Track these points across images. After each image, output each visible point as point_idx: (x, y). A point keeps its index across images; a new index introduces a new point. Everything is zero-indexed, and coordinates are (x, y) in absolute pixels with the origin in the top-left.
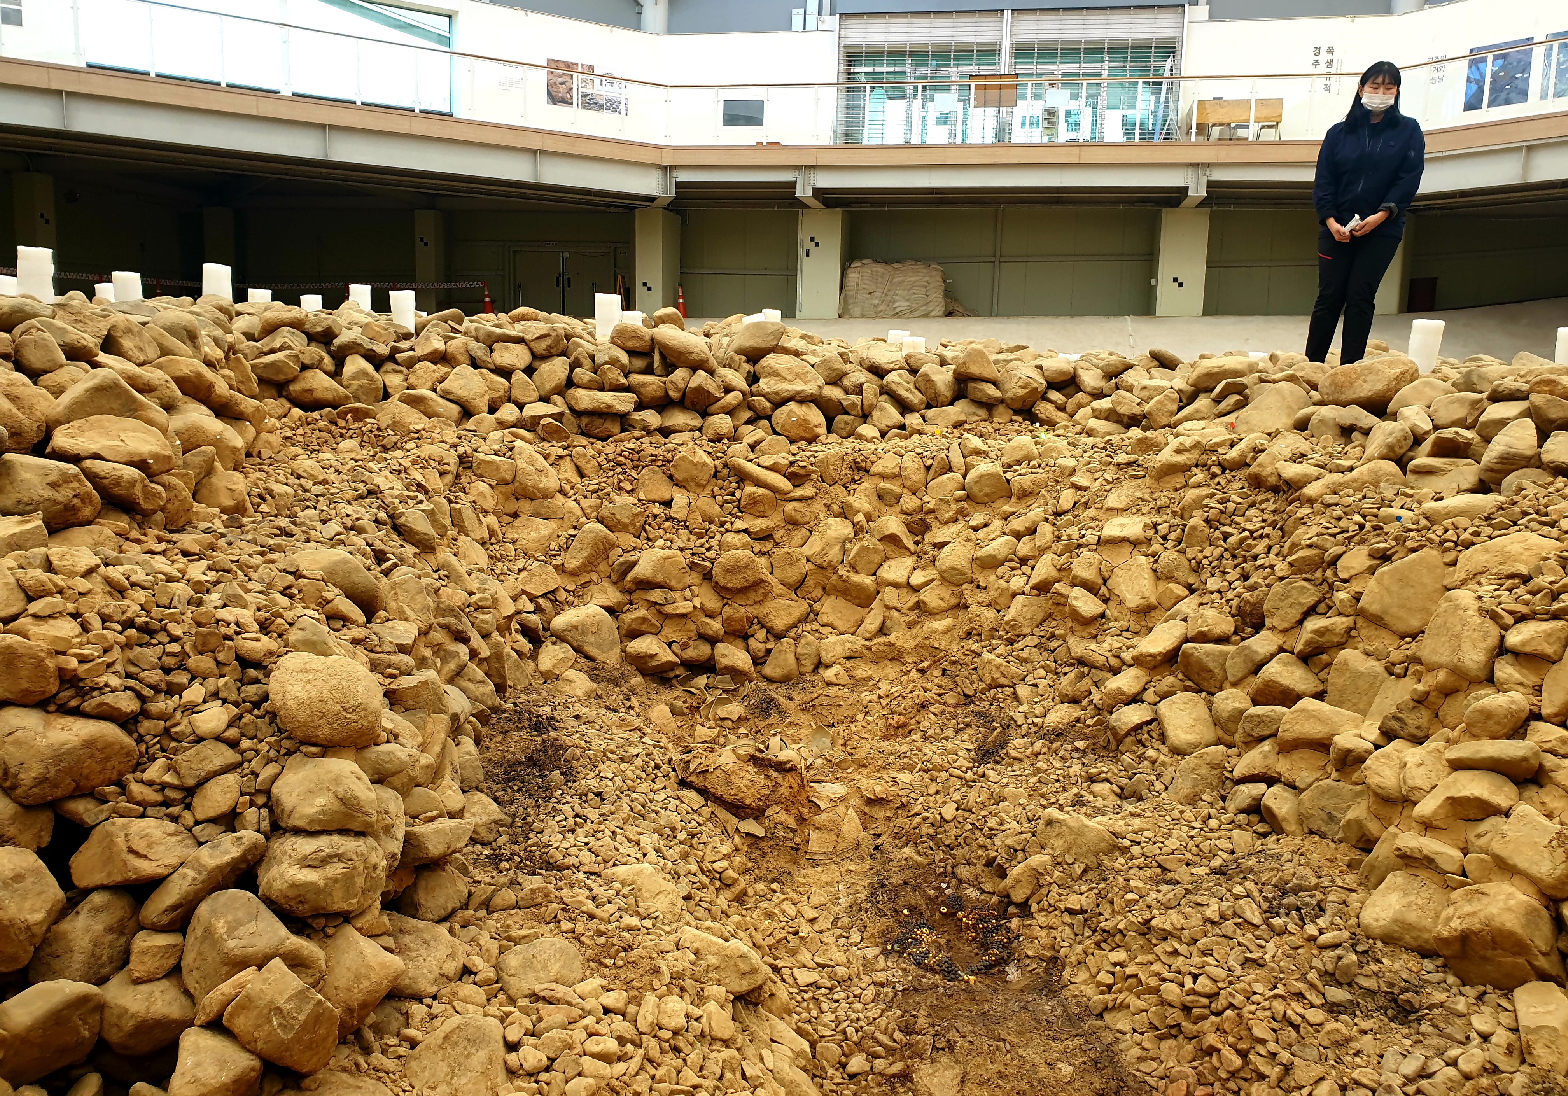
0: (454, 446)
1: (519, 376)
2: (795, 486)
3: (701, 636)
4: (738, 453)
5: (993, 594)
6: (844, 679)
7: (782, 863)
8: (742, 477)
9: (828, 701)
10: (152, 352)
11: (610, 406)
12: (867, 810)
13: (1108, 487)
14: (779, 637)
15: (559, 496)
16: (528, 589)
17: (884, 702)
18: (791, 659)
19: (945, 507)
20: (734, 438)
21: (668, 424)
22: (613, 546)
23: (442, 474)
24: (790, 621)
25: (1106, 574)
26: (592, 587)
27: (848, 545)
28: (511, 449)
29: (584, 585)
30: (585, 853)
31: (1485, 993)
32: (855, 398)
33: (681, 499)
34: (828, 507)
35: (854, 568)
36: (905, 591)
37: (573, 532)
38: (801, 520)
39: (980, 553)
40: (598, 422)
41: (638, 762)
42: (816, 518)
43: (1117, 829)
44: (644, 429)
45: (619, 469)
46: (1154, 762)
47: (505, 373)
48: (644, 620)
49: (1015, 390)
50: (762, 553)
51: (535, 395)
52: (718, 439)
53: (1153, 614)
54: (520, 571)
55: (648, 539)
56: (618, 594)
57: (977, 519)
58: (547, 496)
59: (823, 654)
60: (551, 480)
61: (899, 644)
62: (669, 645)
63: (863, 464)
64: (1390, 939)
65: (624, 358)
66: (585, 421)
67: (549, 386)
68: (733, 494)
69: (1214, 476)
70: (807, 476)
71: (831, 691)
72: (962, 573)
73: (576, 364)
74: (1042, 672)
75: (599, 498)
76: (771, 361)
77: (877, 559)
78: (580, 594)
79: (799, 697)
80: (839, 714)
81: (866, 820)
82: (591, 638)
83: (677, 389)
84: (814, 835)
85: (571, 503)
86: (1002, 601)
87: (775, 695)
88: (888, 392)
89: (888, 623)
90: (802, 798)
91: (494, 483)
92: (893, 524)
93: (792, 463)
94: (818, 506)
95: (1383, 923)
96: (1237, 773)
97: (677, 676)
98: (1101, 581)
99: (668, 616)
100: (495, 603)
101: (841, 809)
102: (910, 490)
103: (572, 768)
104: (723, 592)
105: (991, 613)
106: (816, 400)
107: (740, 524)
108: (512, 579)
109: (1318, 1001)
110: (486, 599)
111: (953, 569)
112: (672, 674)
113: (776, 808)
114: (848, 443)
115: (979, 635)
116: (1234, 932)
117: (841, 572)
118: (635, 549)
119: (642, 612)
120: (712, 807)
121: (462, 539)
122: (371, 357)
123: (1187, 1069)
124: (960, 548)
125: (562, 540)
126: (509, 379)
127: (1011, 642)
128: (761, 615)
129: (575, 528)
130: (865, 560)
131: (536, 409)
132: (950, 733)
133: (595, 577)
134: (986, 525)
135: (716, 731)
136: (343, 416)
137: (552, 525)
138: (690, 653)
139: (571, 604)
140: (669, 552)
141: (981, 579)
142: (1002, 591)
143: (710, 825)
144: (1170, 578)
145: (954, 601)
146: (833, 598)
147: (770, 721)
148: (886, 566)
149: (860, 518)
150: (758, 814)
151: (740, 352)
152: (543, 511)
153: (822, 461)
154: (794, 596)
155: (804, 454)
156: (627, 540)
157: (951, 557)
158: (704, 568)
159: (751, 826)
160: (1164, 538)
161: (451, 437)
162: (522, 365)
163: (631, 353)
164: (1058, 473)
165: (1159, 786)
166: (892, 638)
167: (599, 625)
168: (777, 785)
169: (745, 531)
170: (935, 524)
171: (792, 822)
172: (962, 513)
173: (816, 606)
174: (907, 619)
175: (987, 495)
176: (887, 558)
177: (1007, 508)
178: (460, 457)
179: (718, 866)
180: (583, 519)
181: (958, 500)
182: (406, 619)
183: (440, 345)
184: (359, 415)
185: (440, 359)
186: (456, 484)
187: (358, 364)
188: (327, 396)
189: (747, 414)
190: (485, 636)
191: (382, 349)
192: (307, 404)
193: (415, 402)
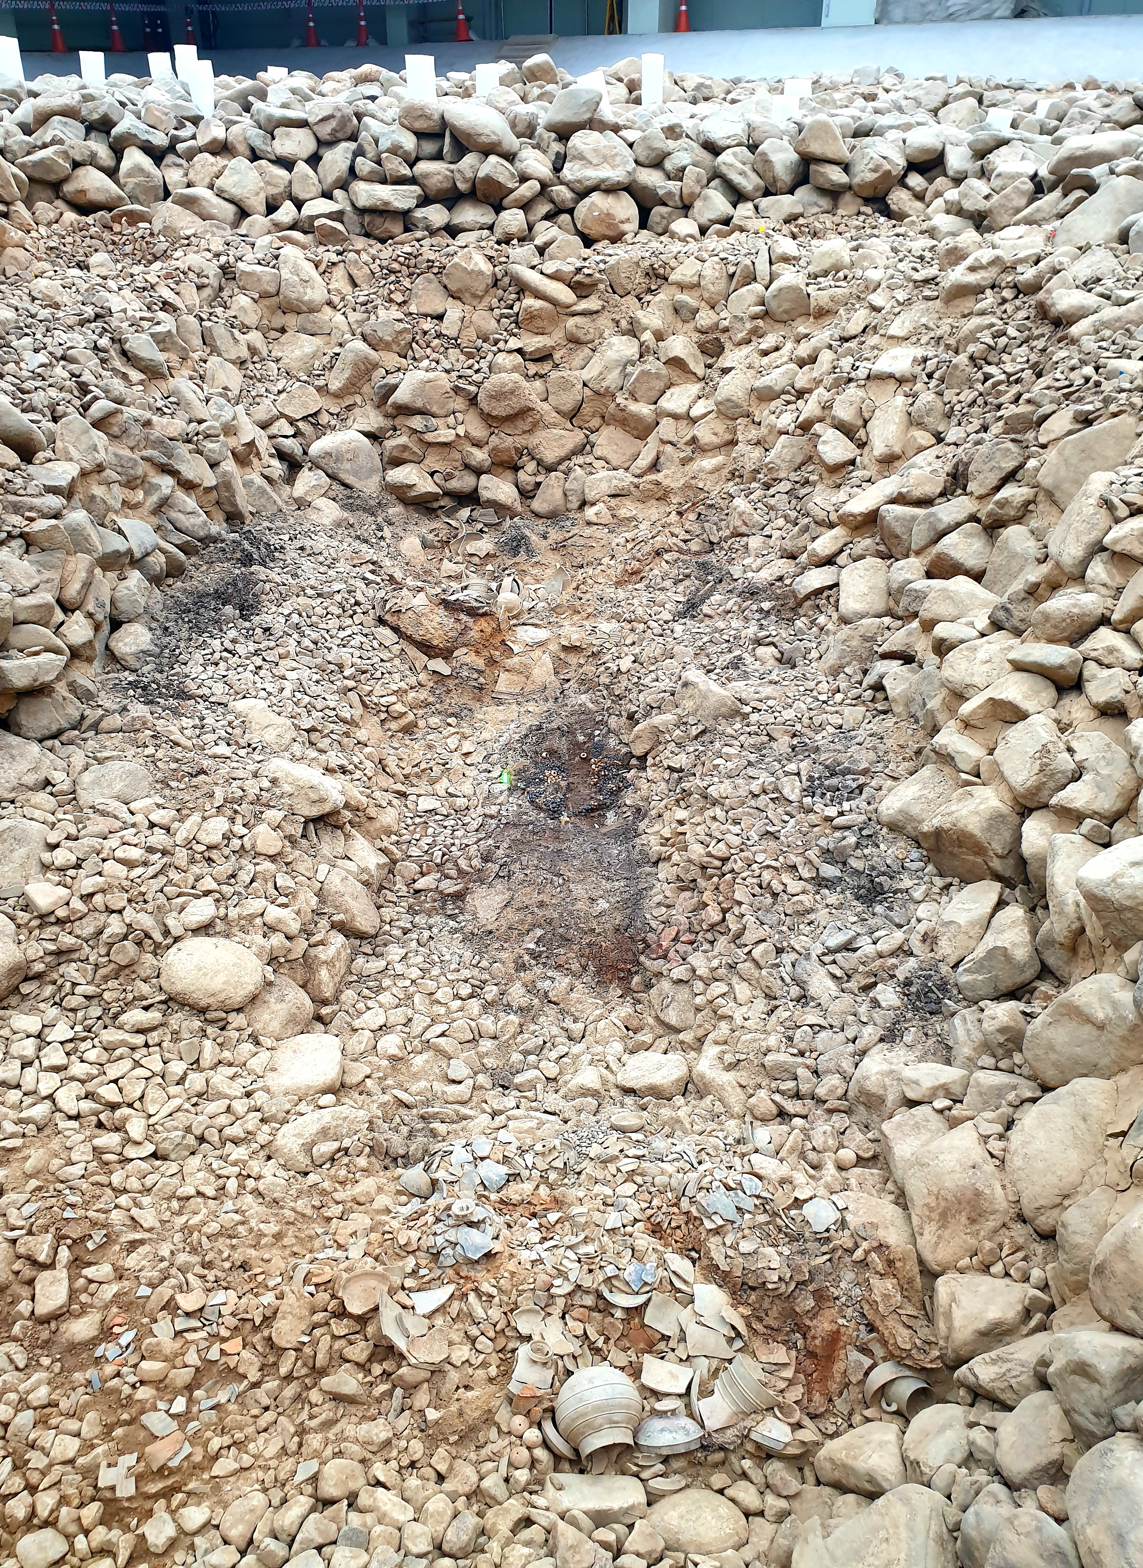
0: (217, 255)
1: (302, 167)
2: (581, 297)
3: (467, 467)
4: (523, 259)
5: (764, 430)
6: (606, 518)
7: (465, 700)
8: (523, 289)
9: (581, 541)
11: (386, 204)
12: (562, 655)
13: (897, 310)
14: (550, 469)
15: (327, 310)
16: (287, 412)
17: (629, 546)
18: (558, 494)
19: (738, 325)
20: (525, 239)
21: (456, 221)
22: (376, 366)
23: (199, 288)
24: (562, 453)
25: (866, 415)
26: (357, 411)
27: (629, 369)
28: (277, 257)
29: (349, 408)
30: (220, 685)
31: (951, 885)
32: (673, 186)
33: (454, 312)
34: (617, 323)
35: (633, 395)
36: (685, 422)
37: (337, 350)
38: (584, 338)
39: (759, 383)
40: (378, 221)
41: (338, 598)
42: (601, 336)
43: (744, 696)
44: (427, 228)
45: (393, 278)
46: (822, 629)
47: (288, 164)
48: (405, 448)
49: (864, 174)
50: (538, 376)
51: (316, 190)
52: (506, 240)
53: (896, 464)
54: (280, 392)
55: (414, 359)
56: (381, 419)
57: (768, 342)
58: (313, 308)
59: (587, 491)
60: (316, 293)
61: (666, 482)
62: (432, 474)
63: (661, 271)
64: (894, 827)
65: (409, 142)
66: (367, 219)
67: (330, 179)
68: (511, 307)
69: (1004, 301)
70: (594, 285)
71: (588, 531)
72: (738, 406)
73: (360, 152)
74: (781, 522)
75: (367, 311)
76: (581, 139)
77: (659, 385)
78: (343, 418)
79: (555, 535)
80: (590, 555)
81: (559, 666)
82: (347, 466)
83: (465, 180)
84: (504, 676)
85: (339, 318)
86: (770, 439)
87: (527, 532)
88: (717, 176)
89: (662, 460)
90: (497, 641)
91: (256, 296)
92: (682, 344)
93: (579, 270)
94: (604, 322)
95: (891, 811)
96: (885, 648)
97: (442, 507)
98: (860, 422)
99: (430, 444)
100: (229, 430)
101: (538, 652)
102: (708, 303)
103: (259, 602)
104: (490, 420)
105: (757, 452)
106: (630, 189)
107: (514, 343)
108: (267, 402)
109: (806, 874)
110: (214, 428)
111: (728, 400)
112: (436, 505)
113: (464, 650)
114: (655, 244)
115: (741, 476)
116: (767, 806)
117: (619, 400)
118: (399, 369)
119: (403, 440)
120: (404, 644)
121: (214, 359)
122: (148, 148)
123: (683, 919)
124: (741, 376)
125: (326, 359)
126: (290, 170)
127: (767, 486)
128: (530, 446)
129: (341, 345)
130: (645, 387)
131: (317, 207)
132: (668, 583)
133: (358, 399)
134: (777, 349)
135: (462, 567)
136: (117, 220)
137: (318, 341)
138: (454, 484)
139: (334, 428)
140: (431, 375)
141: (757, 413)
142: (772, 427)
143: (397, 662)
144: (920, 425)
145: (728, 437)
146: (612, 428)
147: (517, 559)
148: (668, 393)
149: (647, 336)
150: (447, 654)
151: (555, 126)
152: (309, 326)
153: (612, 267)
154: (569, 426)
155: (600, 258)
156: (391, 360)
157: (728, 385)
158: (469, 393)
159: (439, 665)
160: (930, 376)
161: (217, 245)
162: (305, 154)
163: (420, 135)
164: (861, 288)
165: (814, 654)
166: (659, 477)
167: (355, 454)
168: (466, 628)
169: (519, 351)
170: (728, 345)
171: (480, 663)
172: (757, 333)
173: (593, 438)
174: (682, 455)
175: (786, 312)
176: (672, 384)
177: (802, 330)
178: (221, 267)
179: (383, 701)
180: (348, 336)
181: (754, 317)
182: (71, 460)
183: (219, 133)
184: (134, 218)
185: (221, 149)
186: (218, 298)
187: (134, 157)
188: (100, 197)
189: (544, 208)
190: (213, 465)
191: (159, 139)
192: (85, 208)
193: (188, 203)
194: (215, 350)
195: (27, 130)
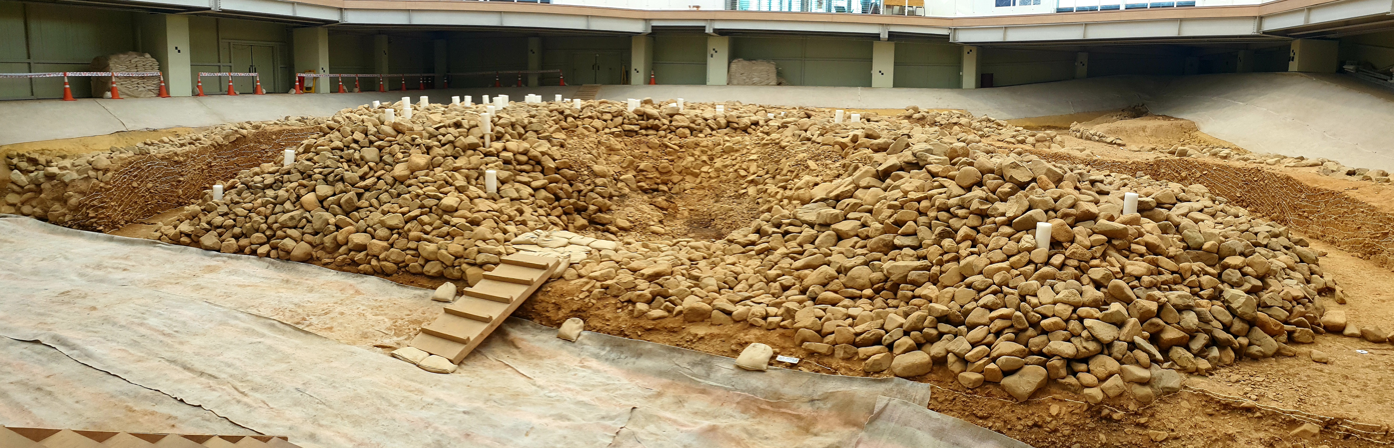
2: (680, 149)
4: (666, 141)
8: (667, 146)
11: (632, 129)
13: (752, 149)
14: (675, 184)
18: (678, 188)
19: (718, 154)
20: (665, 137)
21: (648, 133)
22: (634, 162)
24: (678, 180)
26: (630, 171)
27: (693, 163)
29: (628, 170)
33: (651, 151)
34: (689, 154)
35: (694, 168)
37: (625, 158)
38: (681, 157)
40: (630, 133)
42: (685, 156)
44: (642, 134)
48: (642, 179)
49: (741, 125)
50: (672, 164)
51: (614, 126)
55: (643, 160)
56: (636, 172)
57: (725, 156)
60: (619, 147)
62: (648, 184)
63: (699, 143)
66: (626, 132)
68: (664, 150)
70: (683, 146)
72: (720, 169)
75: (630, 151)
76: (676, 117)
77: (700, 166)
78: (627, 172)
83: (650, 124)
88: (707, 125)
89: (702, 180)
92: (705, 158)
93: (679, 143)
94: (686, 154)
99: (647, 178)
101: (685, 211)
102: (709, 149)
104: (661, 173)
106: (688, 127)
107: (666, 158)
111: (718, 168)
112: (648, 191)
113: (670, 209)
114: (697, 138)
117: (691, 169)
118: (639, 163)
119: (641, 177)
120: (657, 208)
124: (720, 163)
125: (622, 160)
128: (671, 179)
130: (697, 166)
131: (615, 129)
133: (630, 168)
134: (726, 158)
137: (620, 156)
138: (653, 186)
139: (625, 174)
140: (648, 163)
141: (724, 170)
145: (717, 175)
146: (689, 175)
148: (702, 168)
149: (696, 156)
150: (666, 210)
151: (667, 114)
152: (618, 154)
153: (688, 142)
154: (679, 175)
155: (683, 141)
156: (638, 160)
157: (716, 165)
158: (656, 167)
159: (665, 212)
164: (744, 145)
166: (702, 184)
169: (668, 159)
172: (722, 155)
176: (703, 166)
181: (721, 152)
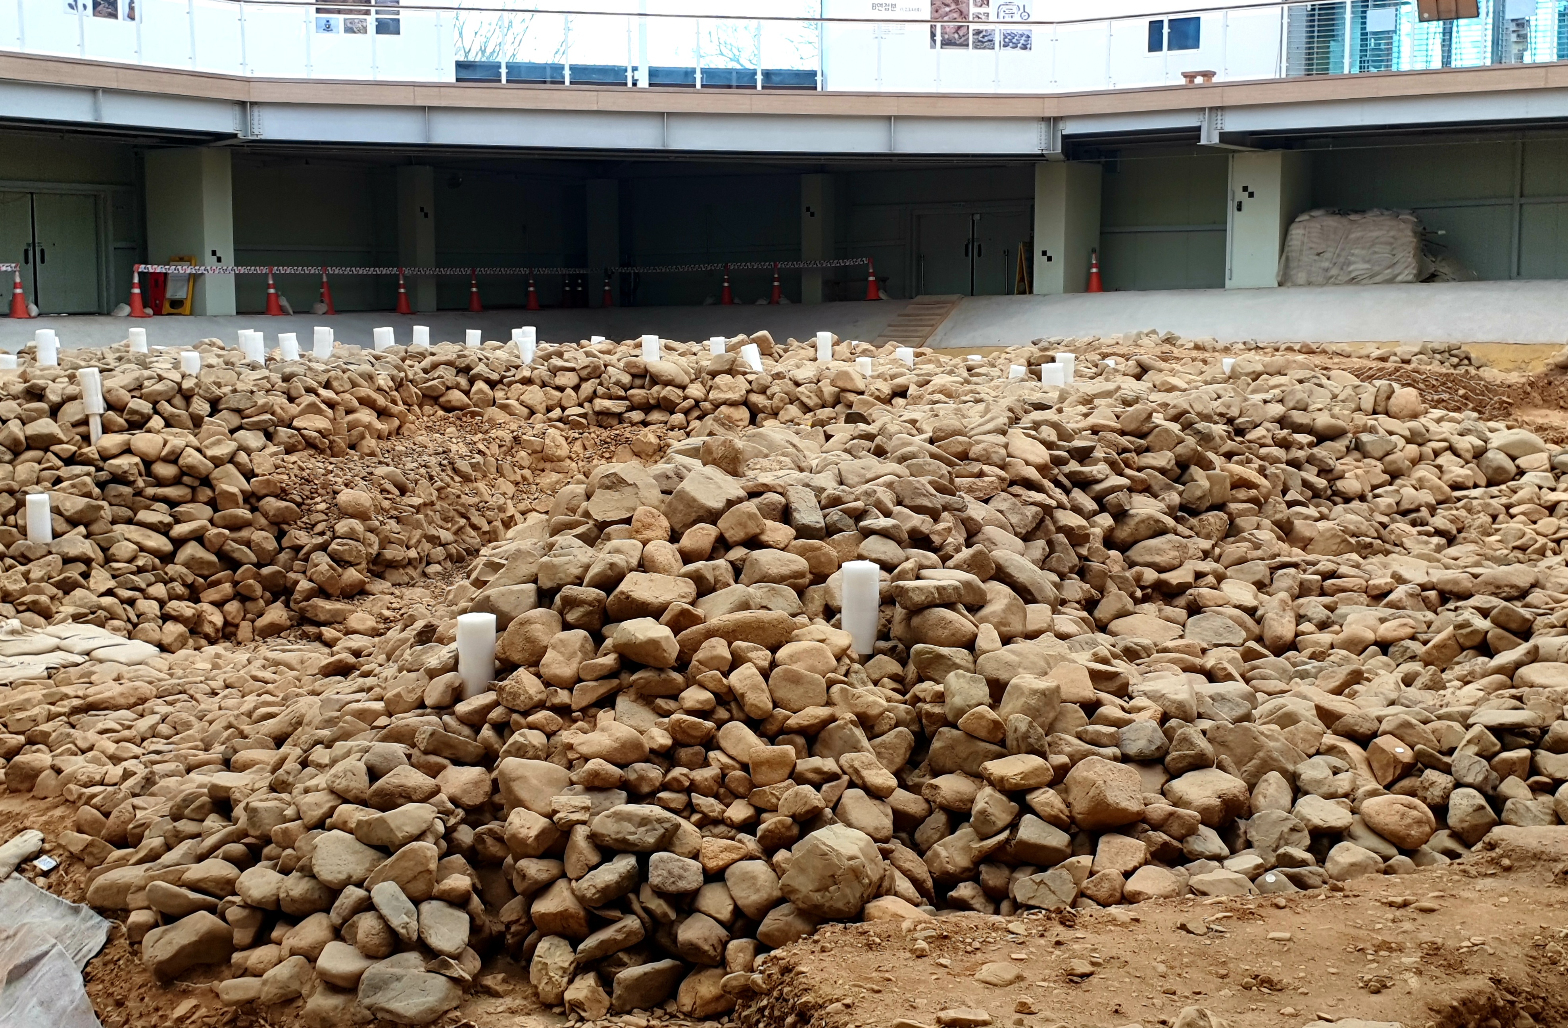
0: (513, 432)
1: (569, 391)
10: (348, 386)
15: (568, 461)
23: (500, 446)
28: (545, 434)
37: (569, 480)
47: (561, 389)
52: (671, 429)
54: (535, 500)
58: (560, 460)
60: (564, 451)
65: (626, 379)
67: (583, 397)
73: (601, 384)
75: (588, 462)
85: (573, 465)
91: (530, 452)
100: (502, 509)
106: (745, 404)
108: (526, 503)
110: (492, 506)
121: (501, 480)
122: (488, 381)
125: (563, 485)
126: (562, 393)
129: (572, 478)
131: (573, 411)
136: (465, 415)
137: (560, 476)
152: (556, 468)
162: (572, 384)
163: (634, 376)
178: (514, 438)
180: (576, 473)
183: (527, 373)
184: (474, 414)
185: (527, 381)
186: (509, 452)
187: (480, 385)
188: (458, 404)
189: (696, 413)
190: (489, 523)
191: (495, 376)
192: (448, 409)
193: (504, 407)
194: (502, 475)
195: (425, 371)
